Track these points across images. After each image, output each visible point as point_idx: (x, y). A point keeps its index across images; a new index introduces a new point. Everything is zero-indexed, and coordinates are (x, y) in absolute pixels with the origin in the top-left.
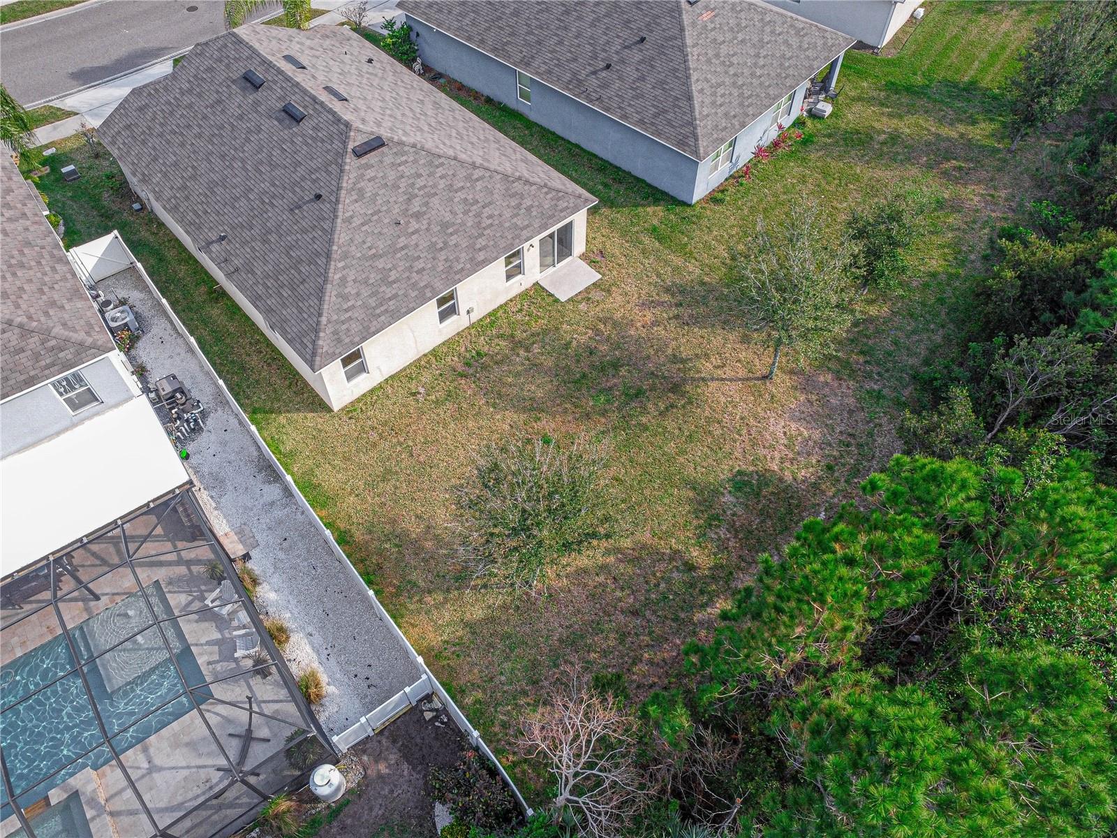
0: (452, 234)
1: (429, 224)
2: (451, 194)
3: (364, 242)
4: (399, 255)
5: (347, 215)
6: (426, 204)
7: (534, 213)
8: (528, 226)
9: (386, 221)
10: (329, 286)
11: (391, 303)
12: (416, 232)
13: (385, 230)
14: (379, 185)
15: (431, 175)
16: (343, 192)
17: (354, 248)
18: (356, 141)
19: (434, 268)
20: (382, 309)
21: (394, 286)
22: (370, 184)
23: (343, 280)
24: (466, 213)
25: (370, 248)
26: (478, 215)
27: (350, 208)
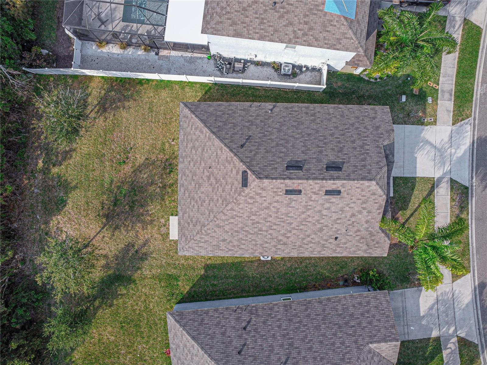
0: (195, 185)
1: (203, 180)
2: (210, 198)
3: (210, 149)
4: (199, 159)
5: (223, 150)
6: (211, 185)
7: (186, 225)
8: (183, 217)
9: (213, 164)
10: (203, 125)
11: (186, 143)
12: (203, 173)
13: (210, 161)
14: (228, 172)
15: (221, 196)
16: (232, 155)
17: (211, 144)
18: (251, 177)
19: (188, 169)
20: (185, 139)
21: (190, 149)
22: (230, 168)
23: (202, 132)
24: (200, 197)
25: (207, 150)
26: (197, 202)
27: (225, 153)
